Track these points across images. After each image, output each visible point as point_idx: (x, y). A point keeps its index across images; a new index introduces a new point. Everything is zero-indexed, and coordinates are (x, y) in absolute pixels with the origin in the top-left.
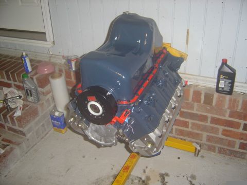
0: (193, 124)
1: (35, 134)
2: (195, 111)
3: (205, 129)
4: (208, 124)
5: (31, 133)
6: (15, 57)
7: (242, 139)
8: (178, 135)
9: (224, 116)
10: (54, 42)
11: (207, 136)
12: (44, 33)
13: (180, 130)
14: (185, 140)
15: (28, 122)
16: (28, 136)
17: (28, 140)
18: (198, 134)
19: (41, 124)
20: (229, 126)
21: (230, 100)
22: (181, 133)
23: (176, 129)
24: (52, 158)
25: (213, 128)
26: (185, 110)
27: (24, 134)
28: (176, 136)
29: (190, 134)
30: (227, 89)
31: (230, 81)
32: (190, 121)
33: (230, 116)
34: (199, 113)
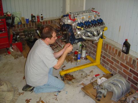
0: (115, 64)
2: (116, 58)
3: (118, 67)
4: (119, 65)
7: (129, 75)
9: (124, 63)
11: (119, 70)
13: (111, 65)
14: (112, 70)
18: (116, 69)
20: (125, 68)
21: (126, 56)
25: (120, 67)
26: (113, 57)
29: (114, 68)
30: (125, 51)
31: (126, 48)
32: (114, 62)
33: (126, 64)
34: (117, 59)
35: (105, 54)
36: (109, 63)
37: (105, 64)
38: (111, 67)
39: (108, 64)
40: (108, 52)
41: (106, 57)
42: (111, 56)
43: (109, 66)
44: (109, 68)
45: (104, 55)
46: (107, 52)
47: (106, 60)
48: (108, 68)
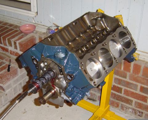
1: (13, 90)
5: (9, 90)
6: (3, 22)
8: (136, 107)
10: (37, 12)
12: (30, 4)
13: (139, 103)
14: (142, 113)
15: (8, 79)
16: (7, 91)
17: (6, 95)
19: (19, 83)
22: (140, 106)
23: (136, 102)
24: (24, 113)
26: (145, 86)
27: (4, 90)
28: (135, 108)
35: (119, 82)
36: (134, 100)
37: (121, 103)
38: (140, 108)
39: (132, 101)
40: (128, 77)
41: (124, 88)
42: (139, 85)
43: (133, 106)
44: (133, 109)
45: (116, 85)
46: (126, 77)
47: (122, 95)
48: (130, 110)
